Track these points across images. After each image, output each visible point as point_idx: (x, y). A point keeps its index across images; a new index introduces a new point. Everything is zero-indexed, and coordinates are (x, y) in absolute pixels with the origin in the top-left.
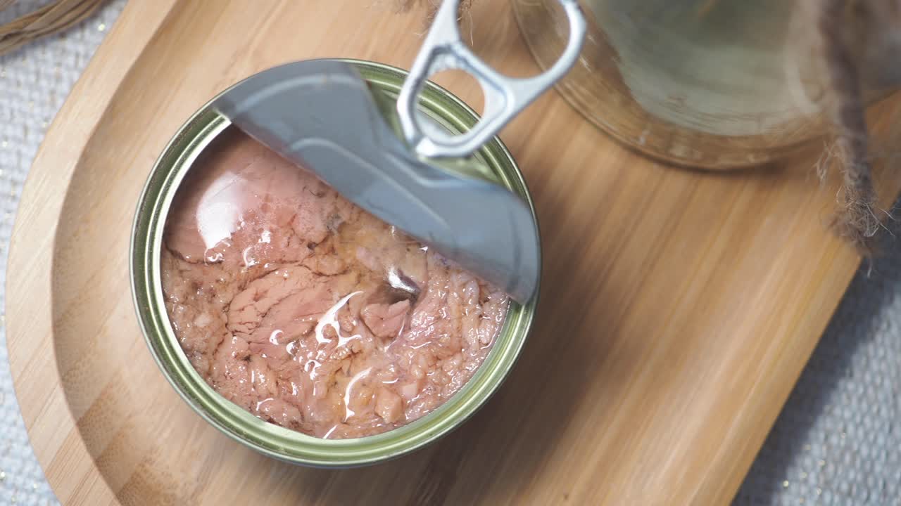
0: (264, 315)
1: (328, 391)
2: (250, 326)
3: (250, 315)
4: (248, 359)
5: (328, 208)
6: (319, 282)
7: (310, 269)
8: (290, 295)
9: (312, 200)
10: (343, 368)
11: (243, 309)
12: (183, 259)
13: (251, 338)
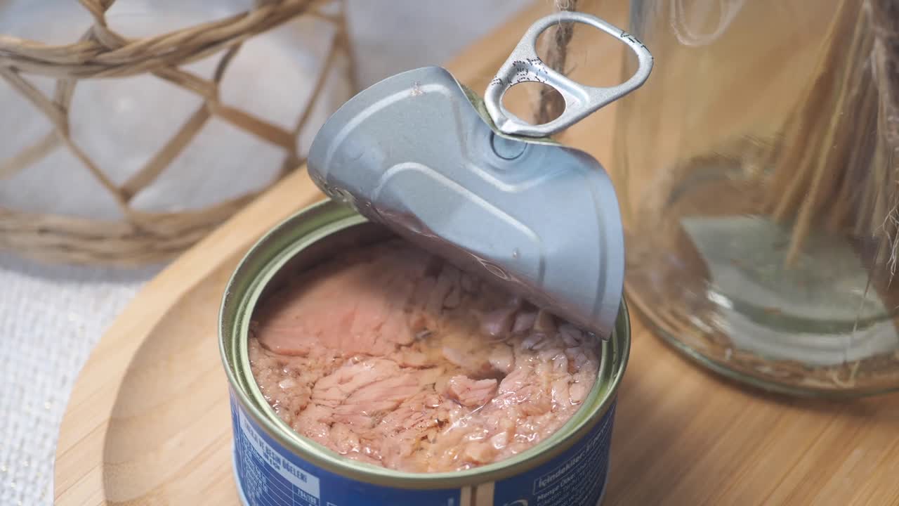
0: (349, 396)
1: (413, 452)
2: (334, 402)
3: (335, 394)
4: (331, 425)
5: (415, 318)
6: (405, 373)
7: (396, 362)
8: (376, 382)
9: (400, 314)
10: (429, 437)
11: (327, 389)
12: (269, 350)
13: (334, 411)
